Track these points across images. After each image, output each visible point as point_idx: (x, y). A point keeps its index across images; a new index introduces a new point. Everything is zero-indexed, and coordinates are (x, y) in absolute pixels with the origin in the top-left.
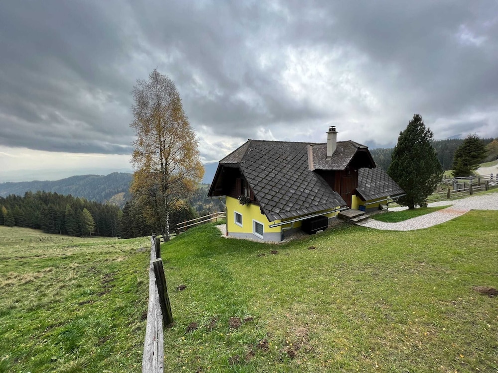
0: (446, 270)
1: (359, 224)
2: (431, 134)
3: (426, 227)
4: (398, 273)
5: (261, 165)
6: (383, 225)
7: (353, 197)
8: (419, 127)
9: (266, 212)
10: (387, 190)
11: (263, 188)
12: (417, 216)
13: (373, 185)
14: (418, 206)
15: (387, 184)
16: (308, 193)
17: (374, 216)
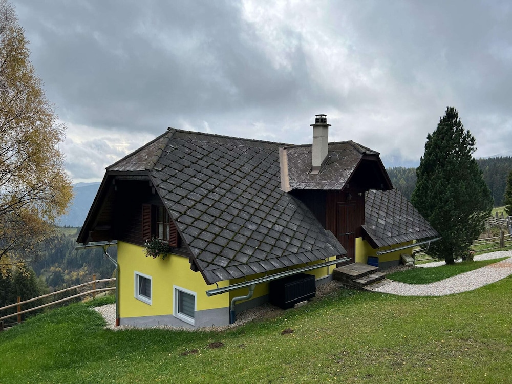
0: (502, 348)
1: (368, 288)
2: (473, 140)
3: (471, 289)
4: (433, 359)
5: (194, 176)
6: (407, 289)
7: (358, 240)
8: (455, 128)
9: (201, 265)
10: (411, 231)
11: (196, 219)
12: (459, 273)
13: (390, 220)
14: (460, 260)
15: (412, 219)
16: (280, 230)
17: (392, 275)
